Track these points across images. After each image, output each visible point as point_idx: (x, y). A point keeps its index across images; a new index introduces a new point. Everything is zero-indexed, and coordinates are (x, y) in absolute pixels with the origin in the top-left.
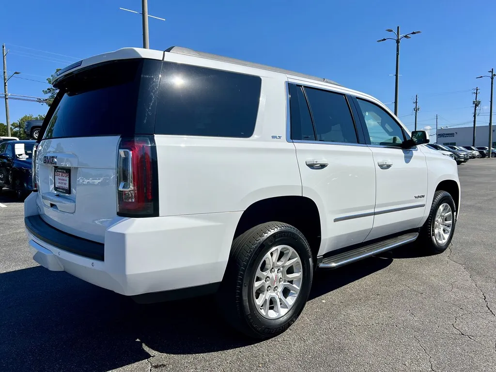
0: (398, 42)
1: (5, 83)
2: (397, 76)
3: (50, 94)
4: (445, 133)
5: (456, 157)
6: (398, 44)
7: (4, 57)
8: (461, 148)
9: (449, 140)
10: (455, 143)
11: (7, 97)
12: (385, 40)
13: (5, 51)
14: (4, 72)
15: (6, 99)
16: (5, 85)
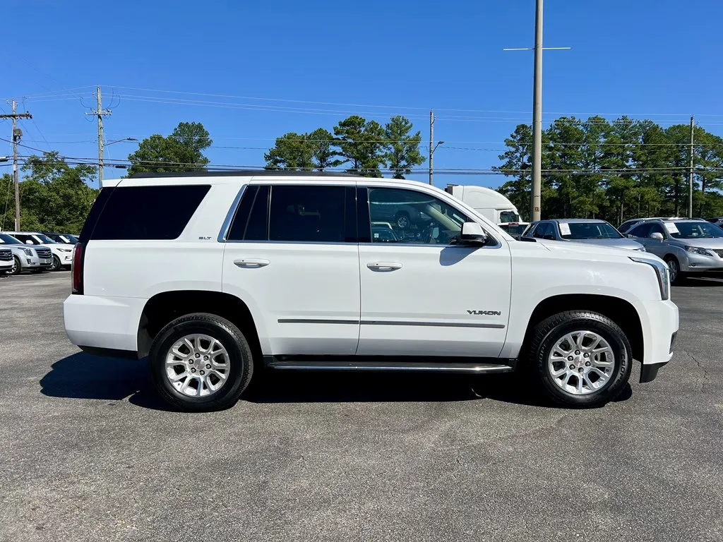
11: (432, 172)
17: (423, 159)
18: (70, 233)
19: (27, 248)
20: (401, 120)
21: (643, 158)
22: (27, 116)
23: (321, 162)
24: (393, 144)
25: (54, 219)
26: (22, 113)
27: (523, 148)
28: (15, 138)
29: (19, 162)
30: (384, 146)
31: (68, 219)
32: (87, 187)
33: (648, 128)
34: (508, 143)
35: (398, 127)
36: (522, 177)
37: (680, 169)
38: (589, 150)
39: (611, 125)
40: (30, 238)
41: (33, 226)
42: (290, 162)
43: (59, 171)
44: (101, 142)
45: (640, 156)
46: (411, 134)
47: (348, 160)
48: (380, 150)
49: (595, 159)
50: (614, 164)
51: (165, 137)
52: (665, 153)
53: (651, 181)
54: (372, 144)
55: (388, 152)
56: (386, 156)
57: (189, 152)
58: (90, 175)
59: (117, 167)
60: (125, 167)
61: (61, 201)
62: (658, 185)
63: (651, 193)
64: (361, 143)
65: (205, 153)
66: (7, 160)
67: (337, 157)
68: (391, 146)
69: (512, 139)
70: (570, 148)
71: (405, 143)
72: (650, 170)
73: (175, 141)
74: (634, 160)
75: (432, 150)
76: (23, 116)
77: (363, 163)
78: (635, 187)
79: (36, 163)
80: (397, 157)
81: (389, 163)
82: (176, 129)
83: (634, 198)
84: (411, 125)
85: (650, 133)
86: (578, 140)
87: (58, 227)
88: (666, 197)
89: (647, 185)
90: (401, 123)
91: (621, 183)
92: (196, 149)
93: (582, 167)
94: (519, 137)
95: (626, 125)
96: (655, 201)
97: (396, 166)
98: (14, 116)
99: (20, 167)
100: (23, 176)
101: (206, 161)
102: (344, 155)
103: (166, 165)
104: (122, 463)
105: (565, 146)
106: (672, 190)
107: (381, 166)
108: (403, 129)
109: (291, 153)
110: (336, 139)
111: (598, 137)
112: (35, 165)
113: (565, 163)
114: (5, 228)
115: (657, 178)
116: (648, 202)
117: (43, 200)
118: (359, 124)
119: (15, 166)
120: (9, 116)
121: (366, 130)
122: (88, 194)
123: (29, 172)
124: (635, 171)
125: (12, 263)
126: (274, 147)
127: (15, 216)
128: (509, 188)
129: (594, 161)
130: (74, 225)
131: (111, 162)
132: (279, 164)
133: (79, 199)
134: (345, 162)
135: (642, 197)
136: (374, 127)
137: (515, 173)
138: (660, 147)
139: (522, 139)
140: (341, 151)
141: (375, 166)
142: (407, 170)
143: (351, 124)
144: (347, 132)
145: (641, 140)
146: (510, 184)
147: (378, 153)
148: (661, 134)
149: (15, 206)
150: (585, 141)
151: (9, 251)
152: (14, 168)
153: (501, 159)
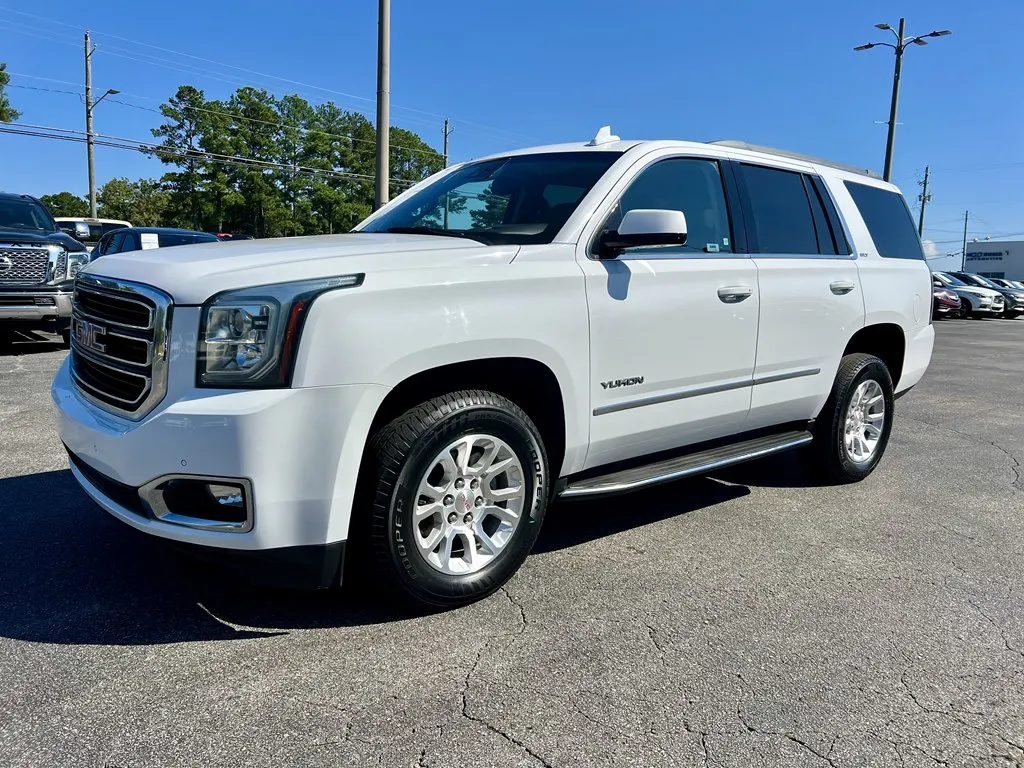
0: (899, 51)
1: (88, 112)
2: (891, 124)
3: (165, 138)
4: (984, 251)
5: (1008, 302)
6: (898, 57)
7: (87, 57)
8: (1018, 284)
9: (993, 266)
10: (1003, 274)
11: (92, 140)
12: (870, 46)
13: (89, 46)
14: (87, 89)
15: (90, 143)
16: (88, 117)
21: (356, 164)
27: (191, 123)
33: (358, 124)
34: (166, 112)
36: (191, 168)
39: (315, 111)
45: (352, 161)
69: (173, 107)
78: (346, 202)
85: (362, 131)
91: (331, 194)
94: (183, 106)
95: (334, 116)
111: (298, 125)
128: (170, 183)
137: (179, 161)
139: (188, 109)
146: (171, 176)
153: (155, 135)
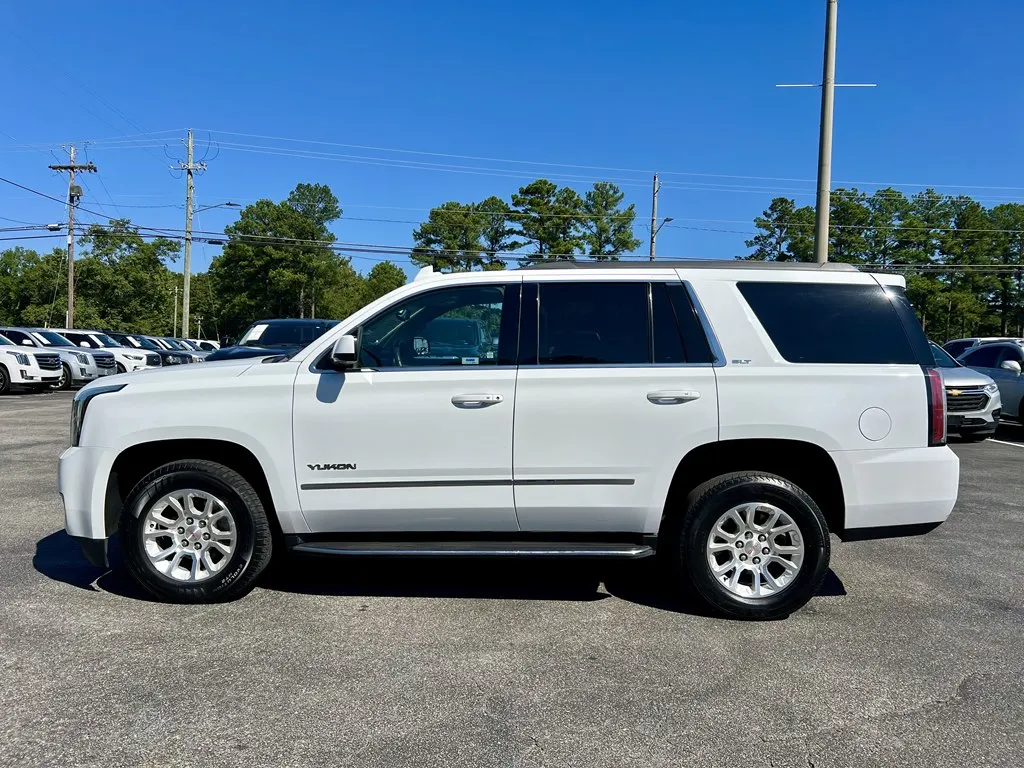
3: (757, 247)
17: (637, 244)
18: (140, 333)
19: (81, 352)
20: (608, 187)
21: (957, 250)
22: (90, 168)
23: (492, 244)
24: (596, 220)
25: (120, 313)
26: (84, 164)
27: (781, 231)
28: (72, 200)
29: (76, 232)
30: (582, 224)
31: (139, 314)
32: (166, 270)
33: (963, 208)
34: (760, 224)
35: (603, 198)
37: (1010, 268)
38: (877, 236)
39: (910, 201)
40: (86, 338)
41: (90, 322)
42: (449, 242)
43: (130, 247)
44: (190, 208)
45: (952, 247)
46: (622, 208)
47: (530, 242)
48: (576, 229)
49: (886, 248)
50: (913, 257)
51: (277, 203)
52: (988, 244)
53: (968, 283)
54: (565, 219)
55: (588, 232)
56: (584, 237)
57: (309, 225)
58: (171, 254)
59: (210, 243)
60: (220, 243)
61: (130, 289)
62: (977, 289)
63: (967, 300)
64: (550, 219)
65: (331, 226)
66: (59, 229)
67: (515, 238)
68: (592, 223)
69: (766, 219)
70: (850, 233)
71: (612, 221)
72: (967, 267)
73: (290, 209)
74: (943, 252)
75: (655, 229)
76: (85, 168)
77: (552, 247)
78: (943, 291)
79: (99, 234)
80: (600, 239)
81: (588, 248)
82: (292, 193)
83: (941, 307)
84: (622, 195)
85: (966, 214)
86: (860, 222)
87: (124, 324)
88: (989, 307)
89: (962, 288)
90: (607, 192)
91: (924, 284)
92: (319, 221)
93: (866, 261)
94: (775, 216)
95: (933, 203)
96: (973, 312)
97: (599, 252)
98: (72, 168)
99: (77, 238)
100: (80, 252)
101: (332, 238)
102: (524, 235)
103: (277, 241)
104: (226, 737)
105: (842, 230)
106: (997, 297)
107: (576, 252)
108: (610, 200)
109: (451, 231)
110: (514, 212)
111: (890, 218)
112: (98, 236)
113: (841, 253)
114: (52, 323)
115: (977, 279)
116: (962, 313)
117: (105, 286)
118: (548, 192)
119: (69, 238)
120: (66, 168)
121: (557, 200)
122: (167, 280)
123: (89, 247)
124: (944, 268)
125: (59, 373)
126: (427, 220)
127: (67, 307)
129: (884, 252)
130: (146, 322)
131: (201, 236)
132: (433, 246)
133: (154, 286)
134: (525, 244)
135: (954, 306)
136: (568, 197)
138: (982, 236)
139: (779, 219)
140: (521, 229)
141: (568, 251)
142: (613, 258)
143: (536, 192)
144: (531, 203)
145: (953, 224)
147: (573, 232)
148: (983, 216)
149: (67, 293)
150: (871, 224)
151: (56, 356)
152: (69, 239)
153: (748, 246)
